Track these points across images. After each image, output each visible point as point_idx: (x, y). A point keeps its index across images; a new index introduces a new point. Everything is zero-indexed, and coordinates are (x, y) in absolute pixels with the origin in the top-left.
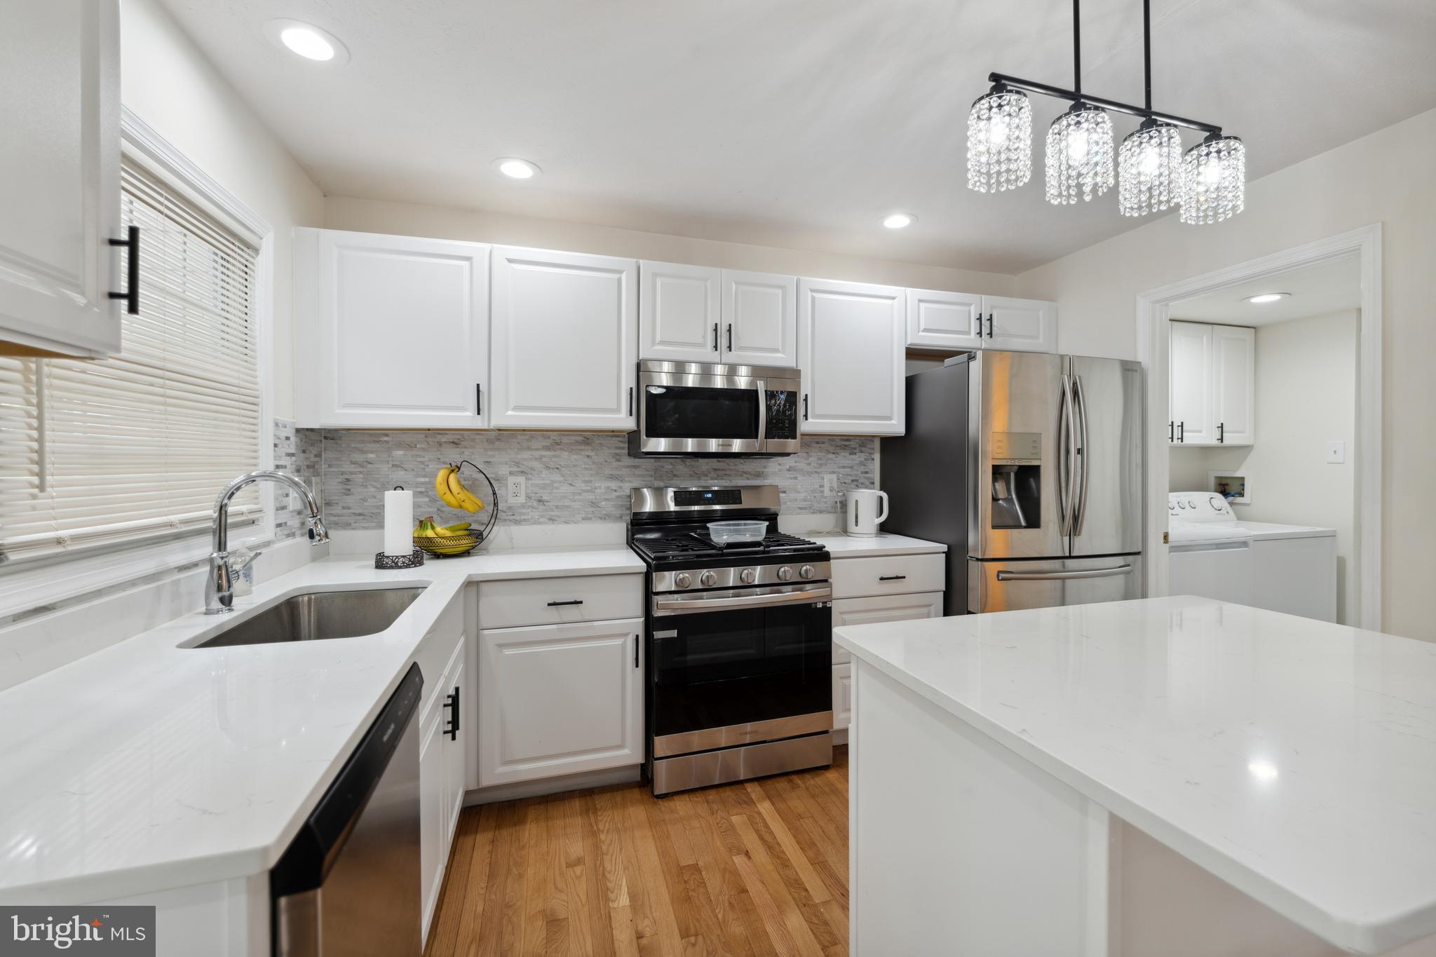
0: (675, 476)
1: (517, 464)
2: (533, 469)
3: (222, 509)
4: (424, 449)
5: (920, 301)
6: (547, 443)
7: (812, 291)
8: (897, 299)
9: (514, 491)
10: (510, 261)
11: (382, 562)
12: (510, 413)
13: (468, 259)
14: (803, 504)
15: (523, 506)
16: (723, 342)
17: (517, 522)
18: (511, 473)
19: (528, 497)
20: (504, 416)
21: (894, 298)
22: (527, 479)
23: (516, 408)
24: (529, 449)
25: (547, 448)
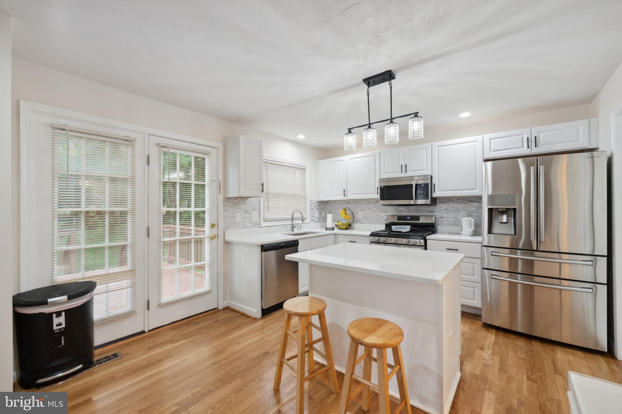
0: (402, 211)
1: (361, 208)
2: (364, 209)
3: (292, 216)
4: (342, 205)
5: (490, 139)
6: (368, 202)
7: (437, 147)
8: (477, 141)
9: (360, 215)
10: (351, 159)
11: (327, 229)
12: (351, 196)
13: (343, 160)
14: (451, 223)
15: (362, 219)
16: (404, 170)
17: (361, 223)
18: (360, 210)
19: (363, 217)
20: (350, 197)
21: (476, 141)
22: (363, 212)
23: (352, 194)
24: (364, 204)
25: (368, 204)
